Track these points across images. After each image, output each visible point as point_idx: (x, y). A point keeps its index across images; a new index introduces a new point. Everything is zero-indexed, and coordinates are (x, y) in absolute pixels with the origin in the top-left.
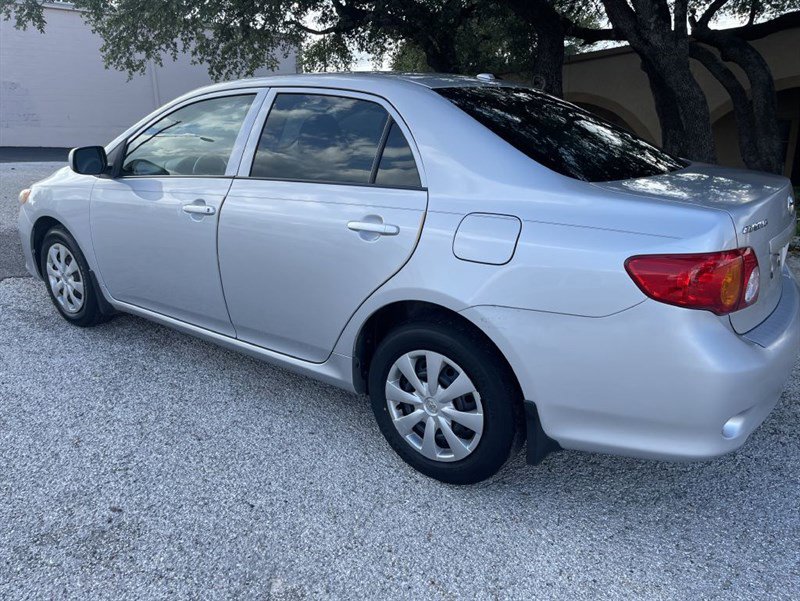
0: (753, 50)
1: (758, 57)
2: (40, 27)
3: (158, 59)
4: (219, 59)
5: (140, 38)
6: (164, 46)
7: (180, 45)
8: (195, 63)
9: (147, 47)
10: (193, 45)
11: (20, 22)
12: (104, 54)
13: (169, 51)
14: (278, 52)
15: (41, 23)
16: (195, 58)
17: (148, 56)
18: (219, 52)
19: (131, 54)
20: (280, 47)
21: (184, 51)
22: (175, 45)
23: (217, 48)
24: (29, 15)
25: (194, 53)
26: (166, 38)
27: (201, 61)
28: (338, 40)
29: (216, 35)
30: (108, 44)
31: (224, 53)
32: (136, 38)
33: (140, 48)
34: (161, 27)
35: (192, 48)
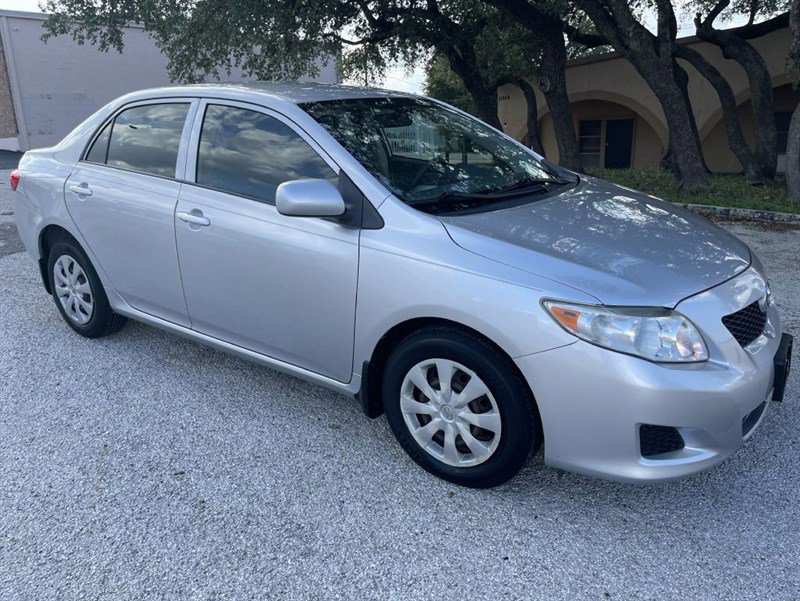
0: (751, 48)
1: (756, 53)
2: (120, 49)
3: (216, 73)
4: (266, 71)
5: (200, 56)
6: (220, 62)
7: (233, 61)
8: (245, 76)
9: (206, 64)
10: (244, 60)
11: (104, 45)
12: (170, 71)
13: (224, 67)
14: (318, 62)
15: (120, 45)
16: (245, 72)
17: (207, 71)
18: (266, 65)
19: (192, 71)
20: (320, 57)
21: (236, 66)
22: (229, 60)
23: (264, 62)
24: (111, 39)
25: (244, 68)
26: (221, 54)
27: (250, 73)
28: (372, 50)
29: (263, 51)
30: (173, 63)
31: (269, 66)
32: (196, 56)
33: (199, 65)
34: (216, 45)
35: (243, 63)
